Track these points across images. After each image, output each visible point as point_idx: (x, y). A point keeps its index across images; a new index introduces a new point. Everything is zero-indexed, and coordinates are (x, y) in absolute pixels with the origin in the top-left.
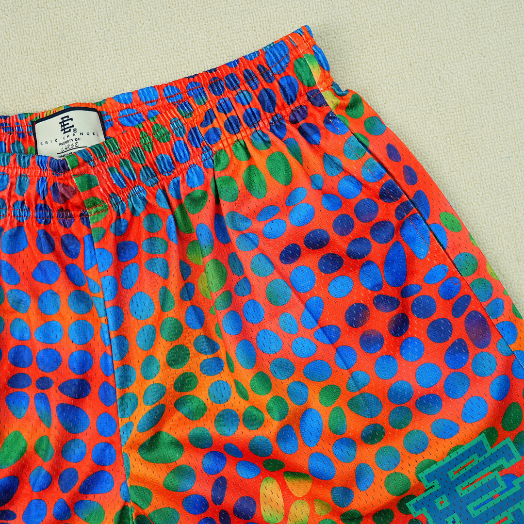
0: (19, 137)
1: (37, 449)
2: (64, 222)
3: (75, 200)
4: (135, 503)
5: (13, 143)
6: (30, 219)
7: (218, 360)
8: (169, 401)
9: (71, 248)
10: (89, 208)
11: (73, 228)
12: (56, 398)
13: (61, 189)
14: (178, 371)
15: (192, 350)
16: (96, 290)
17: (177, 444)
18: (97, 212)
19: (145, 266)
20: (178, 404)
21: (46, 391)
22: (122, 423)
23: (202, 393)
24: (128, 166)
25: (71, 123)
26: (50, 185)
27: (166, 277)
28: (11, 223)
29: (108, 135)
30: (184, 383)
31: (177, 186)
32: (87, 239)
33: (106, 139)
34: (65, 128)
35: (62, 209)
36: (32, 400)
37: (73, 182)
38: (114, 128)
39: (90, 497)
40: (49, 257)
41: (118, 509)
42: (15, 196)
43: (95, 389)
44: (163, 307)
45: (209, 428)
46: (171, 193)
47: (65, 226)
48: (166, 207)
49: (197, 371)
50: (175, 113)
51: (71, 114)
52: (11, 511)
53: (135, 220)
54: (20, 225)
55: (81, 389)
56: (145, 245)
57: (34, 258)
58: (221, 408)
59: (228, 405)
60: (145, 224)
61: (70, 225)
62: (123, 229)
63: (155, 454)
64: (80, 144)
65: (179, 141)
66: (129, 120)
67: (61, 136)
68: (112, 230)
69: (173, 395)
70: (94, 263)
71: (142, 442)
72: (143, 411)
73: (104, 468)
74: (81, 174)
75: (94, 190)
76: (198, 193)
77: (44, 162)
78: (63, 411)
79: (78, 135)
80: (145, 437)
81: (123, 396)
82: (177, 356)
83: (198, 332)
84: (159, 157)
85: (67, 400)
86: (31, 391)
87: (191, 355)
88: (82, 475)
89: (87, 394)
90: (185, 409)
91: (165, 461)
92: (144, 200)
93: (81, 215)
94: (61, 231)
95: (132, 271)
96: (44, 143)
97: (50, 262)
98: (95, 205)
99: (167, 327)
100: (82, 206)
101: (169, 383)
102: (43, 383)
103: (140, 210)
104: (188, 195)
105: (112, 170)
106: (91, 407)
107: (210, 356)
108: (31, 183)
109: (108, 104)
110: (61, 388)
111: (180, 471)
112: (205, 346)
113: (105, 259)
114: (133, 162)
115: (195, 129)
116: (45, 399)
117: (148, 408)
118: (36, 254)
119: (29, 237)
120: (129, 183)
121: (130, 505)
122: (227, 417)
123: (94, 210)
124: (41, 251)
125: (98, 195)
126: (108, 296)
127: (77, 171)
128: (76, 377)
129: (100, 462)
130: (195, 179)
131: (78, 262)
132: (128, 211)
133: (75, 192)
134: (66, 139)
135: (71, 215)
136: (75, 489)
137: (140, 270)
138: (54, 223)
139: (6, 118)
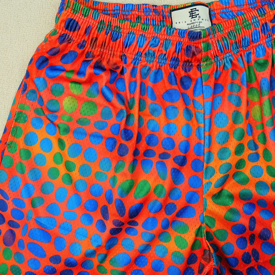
0: (163, 18)
1: (155, 190)
2: (185, 69)
3: (199, 56)
4: (207, 225)
5: (160, 21)
6: (166, 65)
7: (257, 155)
8: (231, 174)
9: (186, 84)
10: (204, 62)
11: (191, 73)
12: (170, 164)
13: (193, 49)
14: (238, 157)
15: (246, 147)
16: (200, 109)
17: (231, 197)
18: (207, 65)
19: (227, 98)
20: (234, 175)
21: (165, 161)
22: (205, 181)
23: (247, 171)
24: (227, 40)
25: (197, 12)
26: (185, 47)
27: (239, 105)
28: (156, 66)
29: (213, 22)
30: (240, 164)
31: (248, 55)
32: (199, 79)
33: (212, 25)
34: (192, 15)
35: (188, 60)
36: (154, 164)
37: (201, 45)
38: (217, 19)
39: (180, 219)
40: (175, 87)
41: (198, 227)
42: (161, 51)
43: (189, 162)
44: (235, 121)
45: (252, 189)
46: (245, 59)
47: (186, 71)
48: (243, 66)
49: (246, 159)
50: (255, 13)
51: (198, 7)
52: (136, 221)
53: (224, 72)
54: (160, 68)
55: (182, 162)
56: (228, 87)
57: (165, 87)
58: (257, 180)
59: (261, 179)
60: (230, 74)
61: (189, 71)
62: (218, 76)
63: (219, 201)
64: (201, 25)
65: (256, 29)
66: (226, 15)
67: (189, 20)
68: (214, 76)
69: (234, 170)
70: (201, 93)
71: (215, 193)
72: (218, 176)
73: (190, 205)
74: (205, 41)
75: (209, 51)
76: (261, 60)
77: (181, 33)
78: (174, 172)
79: (200, 20)
80: (216, 191)
81: (207, 168)
82: (239, 150)
83: (250, 138)
84: (244, 38)
85: (176, 166)
86: (155, 160)
87: (245, 150)
88: (179, 208)
89: (185, 164)
90: (237, 179)
91: (225, 205)
92: (231, 61)
93: (198, 65)
94: (183, 73)
95: (218, 99)
96: (178, 23)
97: (176, 90)
98: (206, 61)
99: (238, 133)
100: (199, 61)
101: (234, 164)
102: (164, 156)
103: (229, 66)
104: (256, 62)
105: (219, 42)
106: (186, 172)
107: (254, 152)
108: (173, 44)
109: (214, 4)
110: (174, 160)
111: (232, 211)
112: (252, 146)
113: (208, 92)
114: (230, 39)
115: (266, 23)
116: (164, 165)
117: (222, 175)
118: (167, 84)
119: (164, 75)
120: (224, 50)
121: (204, 226)
122: (261, 185)
123: (205, 63)
124: (171, 83)
125: (209, 55)
126: (208, 112)
127: (205, 39)
128: (182, 154)
129: (189, 201)
130: (261, 52)
131: (189, 92)
132: (222, 66)
133: (201, 52)
134: (193, 21)
135: (192, 65)
136: (174, 214)
137: (223, 100)
138: (179, 69)
139: (156, 6)
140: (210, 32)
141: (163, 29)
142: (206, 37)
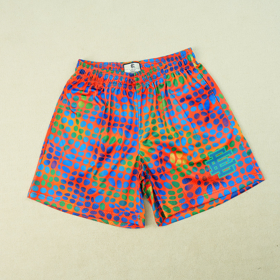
0: (120, 68)
1: (118, 141)
2: (130, 88)
3: (134, 83)
4: (141, 155)
5: (119, 69)
6: (122, 87)
7: (163, 124)
8: (151, 133)
9: (130, 95)
10: (137, 85)
11: (132, 90)
12: (124, 129)
13: (131, 80)
14: (153, 125)
15: (157, 121)
16: (136, 105)
17: (151, 143)
18: (138, 87)
19: (148, 100)
20: (152, 133)
21: (122, 127)
22: (139, 136)
23: (158, 131)
24: (146, 76)
25: (134, 66)
26: (128, 79)
27: (153, 103)
28: (117, 88)
29: (141, 69)
30: (154, 128)
31: (157, 82)
32: (135, 92)
33: (141, 70)
34: (132, 66)
35: (130, 85)
36: (118, 130)
37: (134, 79)
38: (143, 68)
39: (129, 154)
40: (125, 96)
41: (137, 156)
42: (119, 81)
43: (133, 128)
44: (151, 110)
45: (160, 140)
46: (155, 84)
47: (130, 90)
48: (154, 87)
49: (157, 126)
50: (158, 65)
51: (134, 63)
52: (110, 156)
53: (146, 89)
54: (119, 88)
55: (130, 128)
56: (148, 95)
57: (122, 96)
58: (163, 135)
59: (164, 135)
60: (149, 90)
61: (131, 89)
62: (143, 91)
63: (146, 144)
64: (136, 70)
65: (158, 72)
66: (147, 66)
67: (131, 68)
68: (141, 91)
69: (152, 131)
70: (136, 98)
71: (144, 141)
72: (145, 133)
73: (134, 147)
74: (136, 77)
75: (138, 81)
76: (162, 84)
77: (127, 74)
78: (126, 132)
79: (135, 68)
80: (144, 140)
81: (140, 130)
82: (154, 122)
83: (159, 117)
84: (153, 75)
85: (127, 129)
86: (118, 127)
87: (157, 122)
88: (128, 148)
89: (131, 129)
90: (154, 135)
91: (148, 146)
92: (149, 85)
93: (135, 87)
94: (129, 90)
95: (144, 101)
96: (126, 70)
97: (126, 97)
98: (138, 85)
99: (152, 114)
100: (135, 85)
101: (151, 128)
102: (122, 125)
103: (148, 87)
104: (159, 85)
105: (143, 77)
106: (131, 132)
107: (161, 123)
108: (124, 79)
109: (142, 62)
110: (126, 127)
111: (152, 149)
112: (160, 121)
113: (139, 98)
114: (147, 76)
115: (162, 69)
116: (122, 130)
117: (146, 133)
118: (122, 95)
119: (121, 91)
120: (146, 80)
121: (139, 155)
122: (164, 137)
123: (138, 86)
124: (124, 95)
125: (139, 83)
126: (139, 106)
127: (136, 76)
128: (129, 125)
129: (133, 145)
130: (161, 81)
131: (132, 98)
132: (145, 87)
133: (135, 81)
134: (132, 69)
135: (132, 87)
136: (127, 151)
137: (146, 101)
138: (127, 88)
139: (117, 63)
140: (138, 73)
141: (120, 73)
142: (136, 75)
